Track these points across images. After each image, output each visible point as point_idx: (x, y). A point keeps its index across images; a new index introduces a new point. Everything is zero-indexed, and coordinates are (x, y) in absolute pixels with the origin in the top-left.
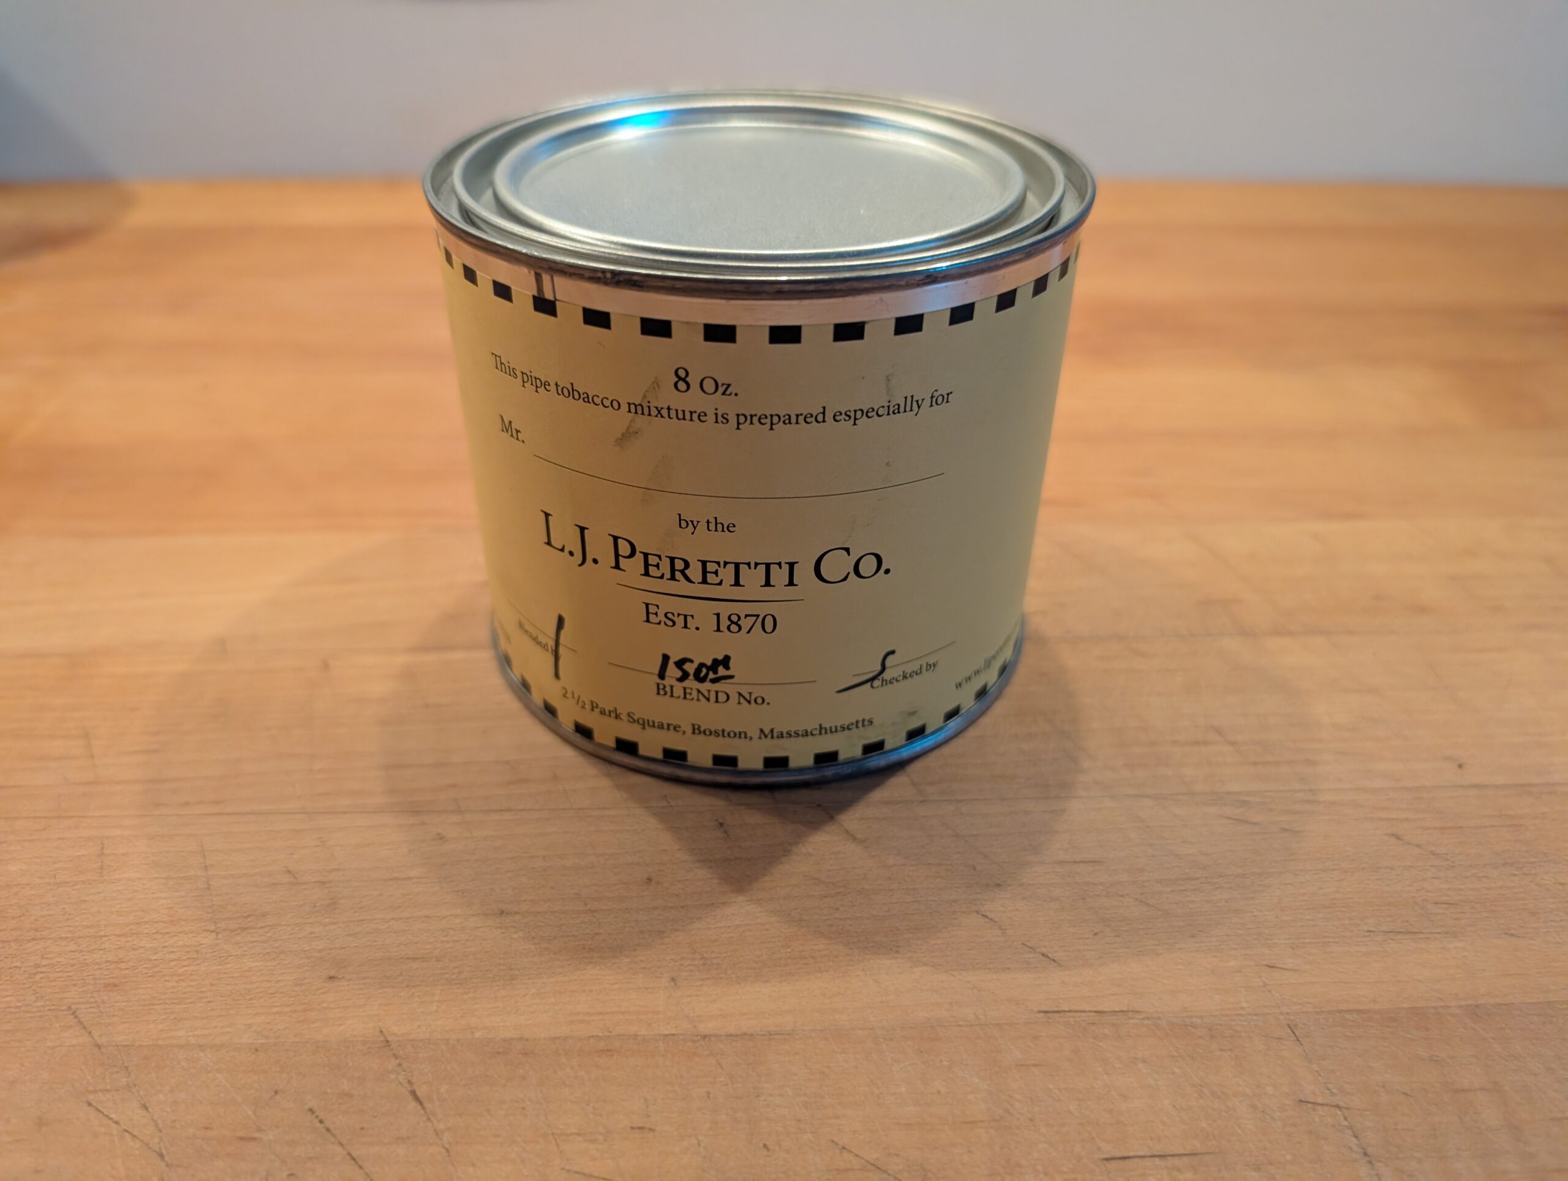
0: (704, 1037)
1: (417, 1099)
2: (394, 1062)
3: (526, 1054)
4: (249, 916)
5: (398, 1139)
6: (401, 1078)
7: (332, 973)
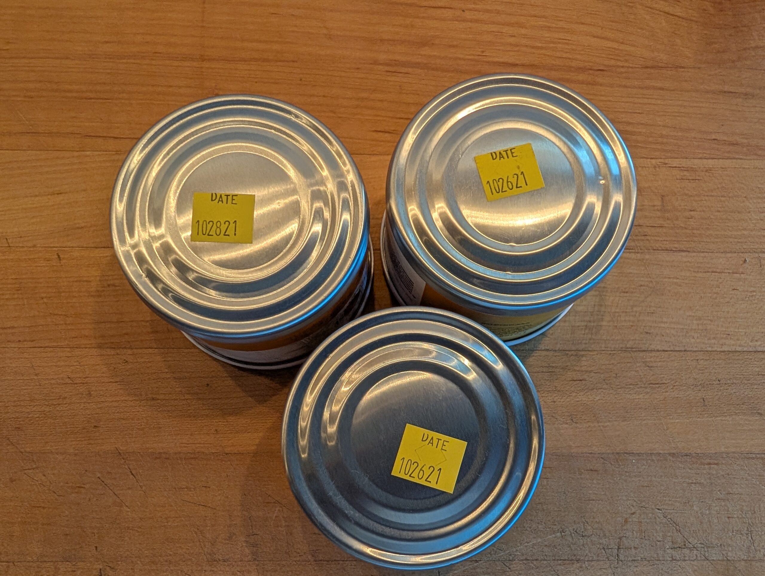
0: (227, 454)
1: (132, 474)
2: (123, 461)
3: (166, 459)
4: (59, 399)
5: (129, 488)
6: (126, 467)
7: (95, 425)
